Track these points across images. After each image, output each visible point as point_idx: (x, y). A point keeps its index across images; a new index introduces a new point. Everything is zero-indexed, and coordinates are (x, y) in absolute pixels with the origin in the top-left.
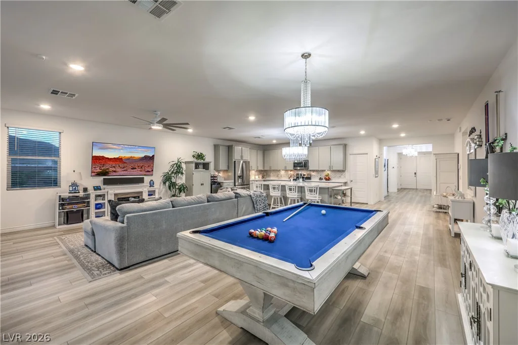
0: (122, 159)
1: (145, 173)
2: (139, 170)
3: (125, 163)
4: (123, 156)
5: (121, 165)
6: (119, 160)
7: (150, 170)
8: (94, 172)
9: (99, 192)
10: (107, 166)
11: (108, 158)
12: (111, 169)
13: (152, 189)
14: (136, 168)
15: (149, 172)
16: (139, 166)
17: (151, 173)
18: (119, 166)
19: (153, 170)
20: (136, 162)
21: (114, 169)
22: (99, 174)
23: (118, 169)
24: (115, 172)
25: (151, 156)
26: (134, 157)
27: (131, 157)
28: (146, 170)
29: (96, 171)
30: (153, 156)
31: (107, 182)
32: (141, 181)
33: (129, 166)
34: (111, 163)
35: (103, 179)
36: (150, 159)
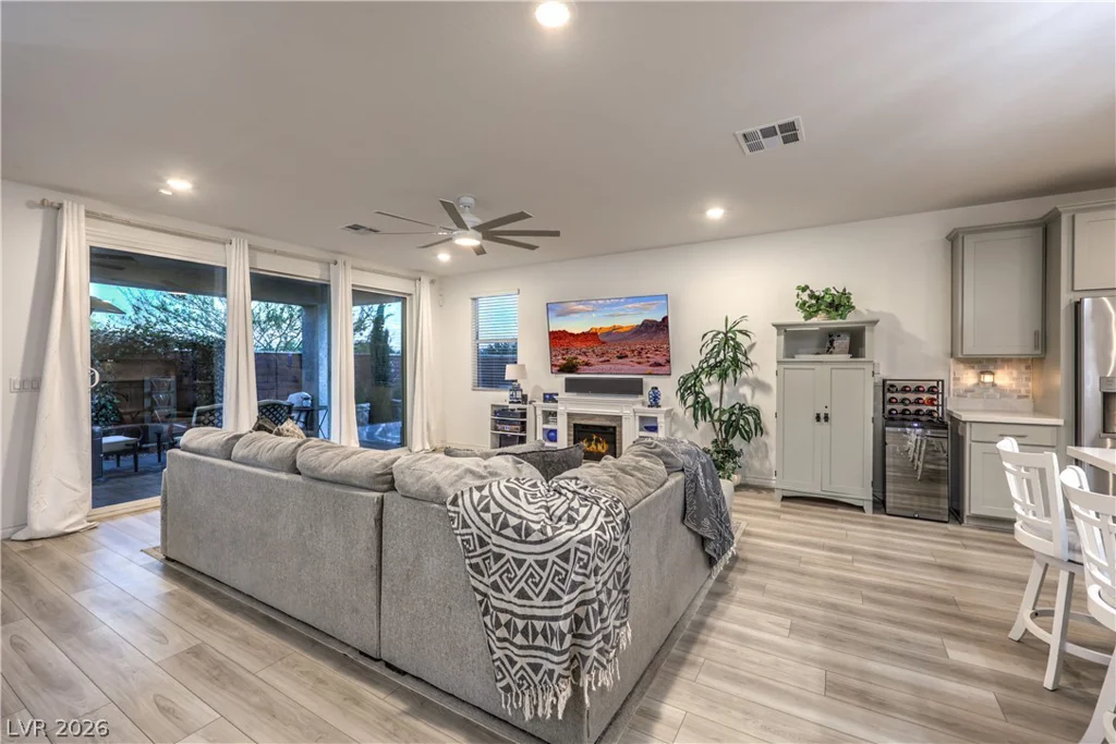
0: (596, 334)
1: (650, 369)
2: (635, 359)
3: (603, 343)
4: (598, 327)
5: (598, 350)
6: (591, 337)
7: (662, 361)
8: (556, 366)
9: (550, 406)
10: (577, 352)
11: (572, 335)
12: (582, 359)
13: (651, 412)
14: (627, 356)
15: (660, 365)
16: (633, 351)
17: (665, 369)
18: (593, 351)
19: (669, 361)
20: (625, 338)
21: (585, 359)
22: (563, 369)
23: (593, 360)
24: (587, 364)
25: (660, 320)
26: (621, 328)
27: (614, 328)
28: (652, 361)
29: (558, 364)
30: (665, 319)
31: (571, 386)
32: (634, 388)
33: (613, 351)
34: (578, 344)
35: (567, 380)
36: (660, 328)
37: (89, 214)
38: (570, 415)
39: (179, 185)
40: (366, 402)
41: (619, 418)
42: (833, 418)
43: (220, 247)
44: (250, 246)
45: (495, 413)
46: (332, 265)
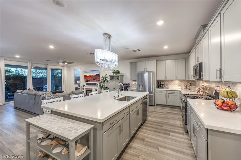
2: (96, 80)
4: (91, 75)
5: (91, 78)
6: (90, 76)
7: (99, 80)
9: (83, 87)
10: (88, 79)
12: (89, 80)
13: (96, 88)
14: (94, 79)
20: (94, 77)
24: (89, 81)
27: (93, 75)
29: (86, 80)
30: (99, 74)
31: (87, 84)
32: (95, 84)
33: (93, 79)
34: (88, 77)
35: (87, 83)
36: (98, 75)
37: (4, 60)
38: (86, 89)
39: (17, 56)
40: (60, 87)
41: (92, 89)
42: (115, 88)
43: (26, 63)
44: (31, 63)
45: (75, 88)
46: (47, 65)
